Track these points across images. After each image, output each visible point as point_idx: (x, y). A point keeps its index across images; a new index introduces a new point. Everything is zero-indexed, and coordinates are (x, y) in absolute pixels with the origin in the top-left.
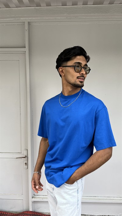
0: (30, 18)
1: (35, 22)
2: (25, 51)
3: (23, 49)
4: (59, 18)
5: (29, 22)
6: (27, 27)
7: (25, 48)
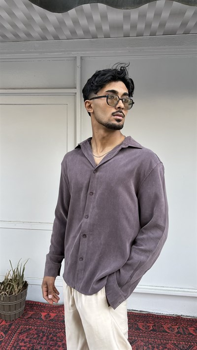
0: (83, 52)
1: (90, 57)
2: (76, 93)
3: (73, 91)
4: (120, 51)
5: (81, 57)
6: (78, 64)
7: (75, 88)
